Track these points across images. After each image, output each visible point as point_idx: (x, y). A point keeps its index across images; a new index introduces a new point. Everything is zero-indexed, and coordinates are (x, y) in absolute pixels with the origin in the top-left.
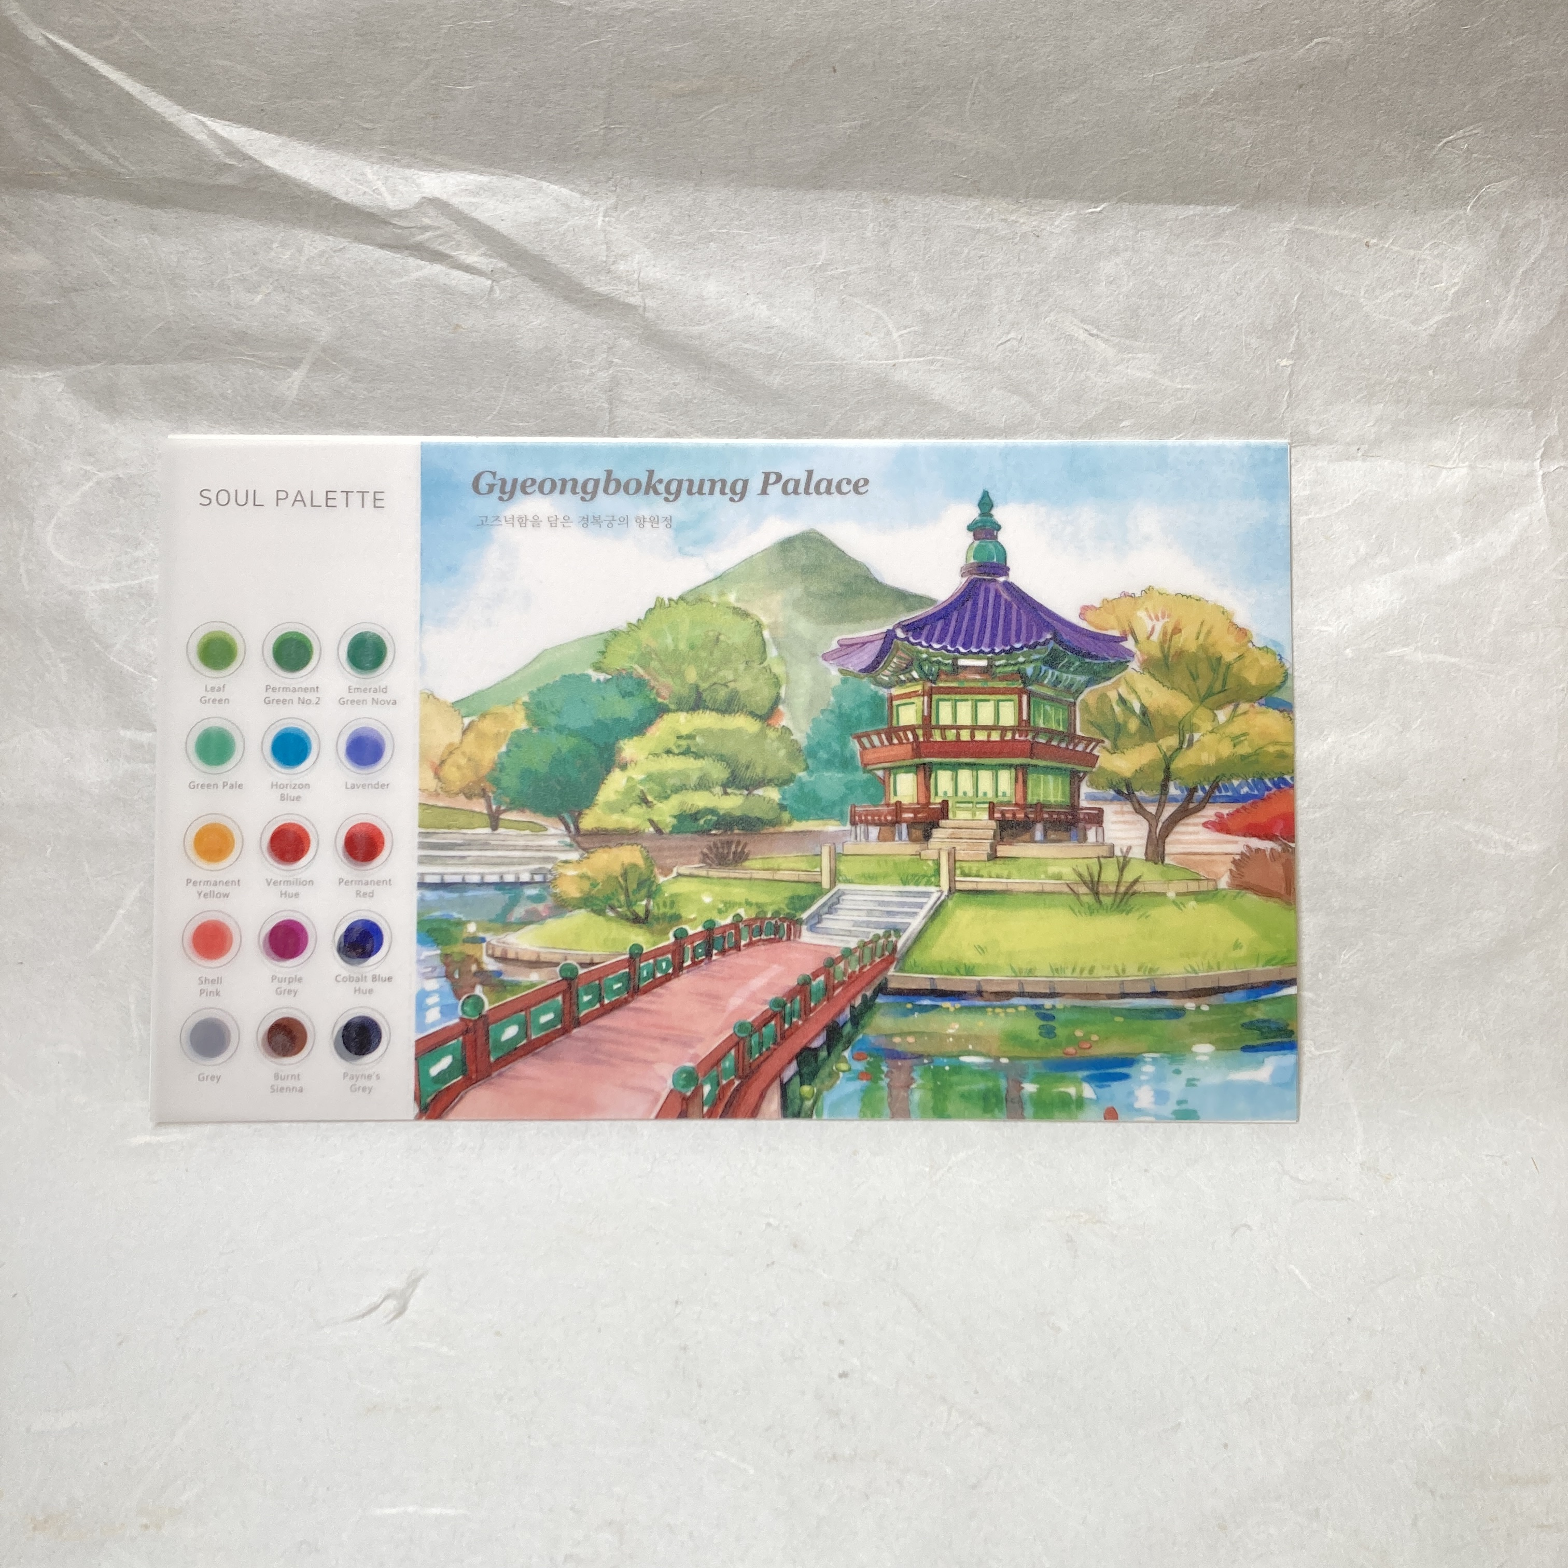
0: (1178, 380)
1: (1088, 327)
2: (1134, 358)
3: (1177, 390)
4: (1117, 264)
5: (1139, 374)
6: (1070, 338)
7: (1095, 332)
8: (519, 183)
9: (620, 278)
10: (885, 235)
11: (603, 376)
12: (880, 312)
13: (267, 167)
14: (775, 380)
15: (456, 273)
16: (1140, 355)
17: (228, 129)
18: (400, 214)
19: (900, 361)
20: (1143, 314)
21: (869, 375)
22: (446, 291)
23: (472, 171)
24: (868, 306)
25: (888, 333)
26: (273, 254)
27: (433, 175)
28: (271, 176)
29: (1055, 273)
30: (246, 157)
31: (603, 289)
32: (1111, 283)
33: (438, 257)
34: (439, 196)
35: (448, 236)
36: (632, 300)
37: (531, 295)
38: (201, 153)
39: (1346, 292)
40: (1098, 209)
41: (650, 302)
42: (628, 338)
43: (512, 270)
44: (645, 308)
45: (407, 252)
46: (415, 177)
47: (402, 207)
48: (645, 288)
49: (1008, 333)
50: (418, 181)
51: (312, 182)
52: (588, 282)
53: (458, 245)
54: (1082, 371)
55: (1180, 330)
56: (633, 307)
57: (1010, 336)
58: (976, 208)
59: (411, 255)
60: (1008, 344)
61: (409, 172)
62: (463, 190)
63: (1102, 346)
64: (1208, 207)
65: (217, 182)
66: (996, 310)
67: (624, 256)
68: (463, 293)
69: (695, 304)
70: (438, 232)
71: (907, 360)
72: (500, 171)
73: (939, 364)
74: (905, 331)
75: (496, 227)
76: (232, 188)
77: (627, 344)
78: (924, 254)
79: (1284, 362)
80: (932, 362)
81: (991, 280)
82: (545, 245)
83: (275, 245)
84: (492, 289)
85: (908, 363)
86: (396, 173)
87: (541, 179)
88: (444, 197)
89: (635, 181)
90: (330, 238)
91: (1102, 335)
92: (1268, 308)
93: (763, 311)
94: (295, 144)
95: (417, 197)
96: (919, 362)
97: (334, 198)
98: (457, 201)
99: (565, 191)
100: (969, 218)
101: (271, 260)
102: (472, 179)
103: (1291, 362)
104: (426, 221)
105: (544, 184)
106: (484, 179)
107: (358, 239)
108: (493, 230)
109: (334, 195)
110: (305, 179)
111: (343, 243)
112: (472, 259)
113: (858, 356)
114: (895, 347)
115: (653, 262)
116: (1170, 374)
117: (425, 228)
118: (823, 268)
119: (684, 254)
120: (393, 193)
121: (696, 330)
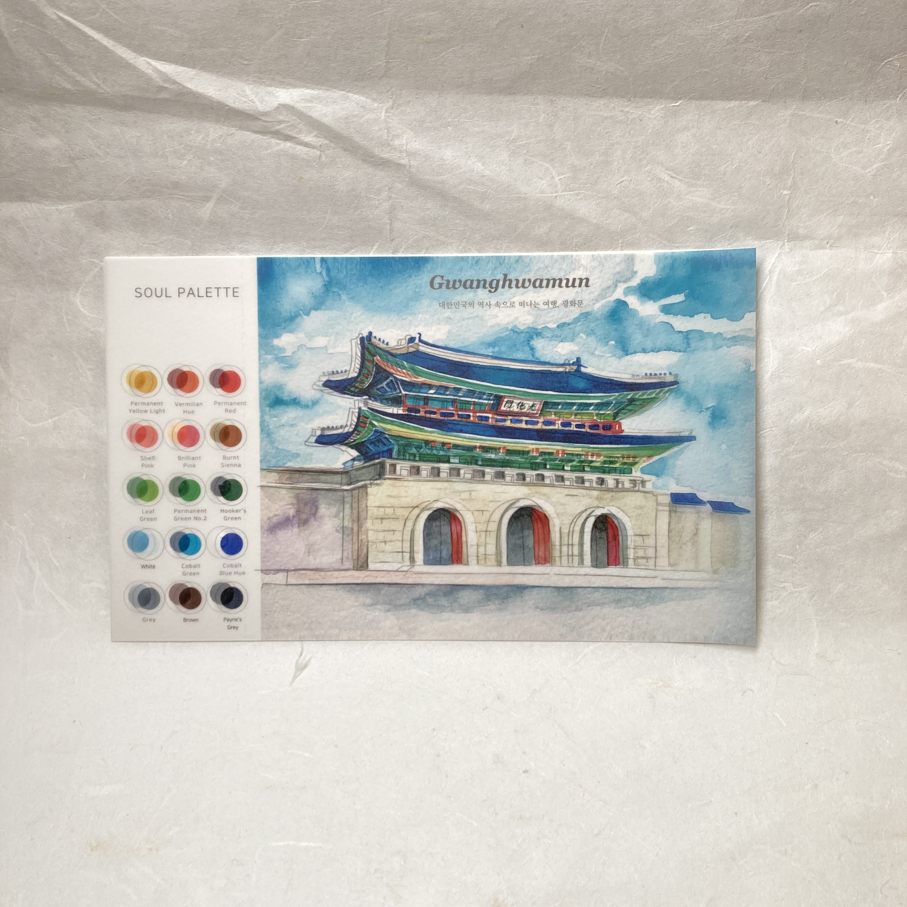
0: (722, 203)
1: (670, 173)
2: (697, 191)
3: (722, 209)
4: (687, 136)
5: (700, 200)
6: (659, 180)
7: (674, 175)
8: (336, 94)
9: (395, 149)
10: (551, 120)
11: (386, 205)
12: (548, 165)
13: (187, 88)
14: (487, 207)
15: (299, 147)
16: (700, 189)
17: (163, 66)
18: (265, 114)
19: (559, 194)
20: (703, 165)
21: (541, 203)
22: (294, 157)
23: (308, 88)
24: (540, 162)
25: (553, 178)
26: (192, 137)
27: (285, 90)
28: (190, 93)
29: (651, 141)
30: (175, 82)
31: (386, 156)
32: (684, 147)
33: (288, 138)
34: (288, 103)
35: (294, 126)
36: (402, 162)
37: (344, 159)
38: (149, 79)
39: (823, 150)
40: (677, 104)
41: (413, 163)
42: (400, 183)
43: (332, 145)
44: (410, 166)
45: (270, 136)
46: (274, 92)
47: (268, 109)
48: (411, 154)
49: (623, 177)
50: (276, 94)
51: (214, 96)
52: (376, 151)
53: (300, 132)
54: (666, 198)
55: (724, 174)
56: (404, 166)
57: (624, 179)
58: (604, 104)
59: (272, 137)
60: (623, 183)
61: (270, 89)
62: (302, 99)
63: (677, 183)
64: (743, 102)
65: (158, 97)
66: (616, 163)
67: (397, 136)
68: (303, 159)
69: (440, 163)
70: (289, 124)
71: (563, 193)
72: (324, 88)
73: (583, 195)
74: (562, 177)
75: (322, 121)
76: (166, 100)
77: (399, 186)
78: (574, 132)
79: (785, 192)
80: (578, 194)
81: (613, 146)
82: (351, 130)
83: (192, 132)
84: (320, 157)
85: (564, 195)
86: (262, 90)
87: (348, 92)
88: (292, 103)
89: (404, 92)
90: (225, 128)
91: (678, 177)
92: (776, 161)
93: (479, 166)
94: (203, 74)
95: (276, 104)
96: (570, 194)
97: (227, 106)
98: (300, 106)
99: (363, 99)
100: (601, 110)
101: (191, 141)
102: (308, 92)
103: (789, 192)
104: (281, 118)
105: (350, 95)
106: (316, 92)
107: (241, 128)
108: (321, 123)
109: (227, 103)
110: (210, 95)
111: (233, 130)
112: (309, 139)
113: (535, 192)
114: (556, 186)
115: (414, 139)
116: (718, 200)
117: (281, 122)
118: (514, 140)
119: (432, 134)
120: (261, 102)
121: (440, 178)
